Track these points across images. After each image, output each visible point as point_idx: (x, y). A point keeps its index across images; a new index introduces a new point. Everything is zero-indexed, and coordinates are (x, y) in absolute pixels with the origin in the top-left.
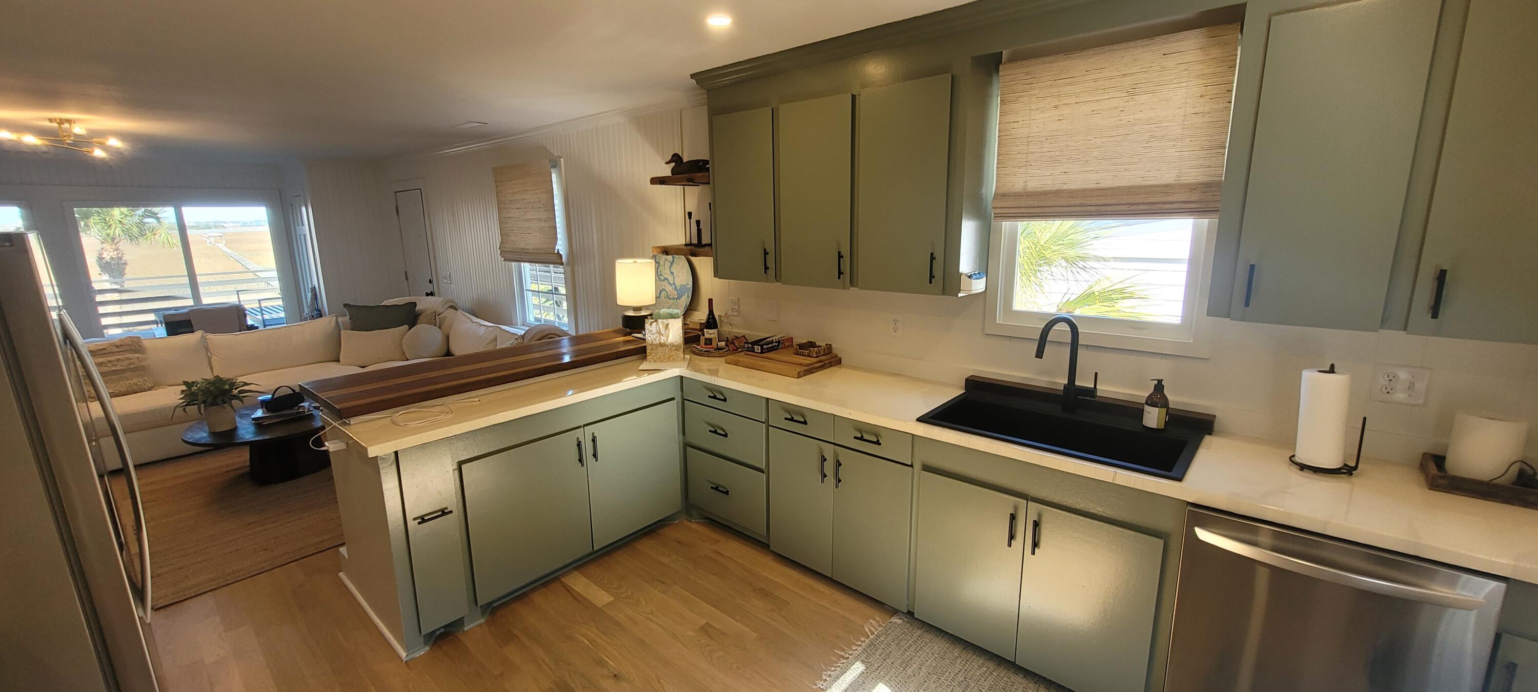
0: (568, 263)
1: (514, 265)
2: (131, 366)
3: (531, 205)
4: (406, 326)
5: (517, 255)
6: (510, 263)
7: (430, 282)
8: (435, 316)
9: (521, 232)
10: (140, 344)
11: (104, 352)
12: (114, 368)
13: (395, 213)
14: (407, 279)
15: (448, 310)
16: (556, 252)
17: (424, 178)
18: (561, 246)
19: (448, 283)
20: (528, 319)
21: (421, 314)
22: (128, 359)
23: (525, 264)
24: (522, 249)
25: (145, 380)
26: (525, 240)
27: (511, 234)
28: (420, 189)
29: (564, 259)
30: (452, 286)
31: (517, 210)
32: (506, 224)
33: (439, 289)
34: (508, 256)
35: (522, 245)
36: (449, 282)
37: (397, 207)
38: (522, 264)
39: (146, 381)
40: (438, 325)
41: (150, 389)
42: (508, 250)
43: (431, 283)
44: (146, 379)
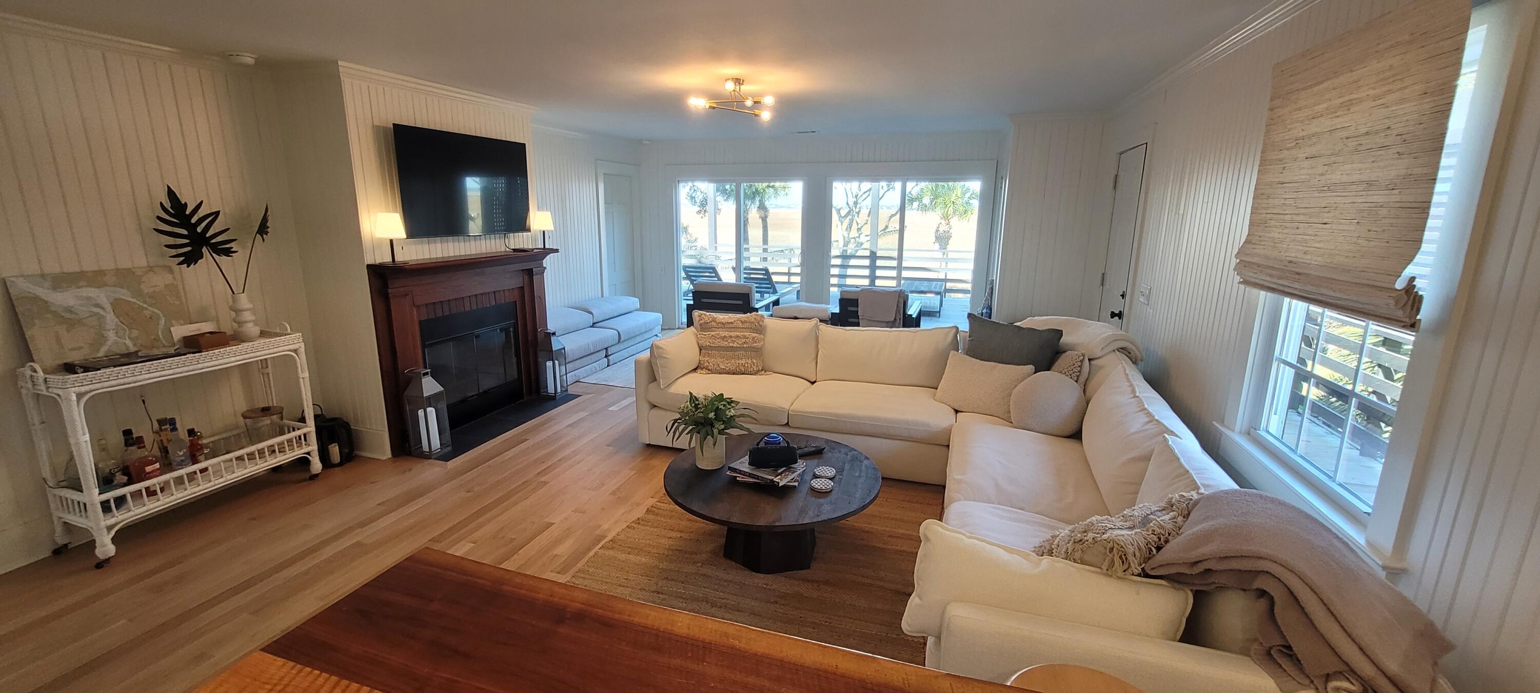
0: (1441, 326)
1: (1263, 296)
2: (745, 346)
3: (1352, 144)
4: (1031, 368)
5: (1271, 276)
6: (1255, 291)
7: (1123, 295)
8: (1082, 361)
9: (1301, 218)
10: (761, 323)
11: (731, 325)
12: (731, 345)
14: (1102, 284)
15: (1113, 355)
16: (1400, 284)
18: (1429, 270)
19: (1145, 304)
20: (1263, 425)
21: (1065, 352)
22: (745, 337)
23: (1294, 302)
24: (1290, 262)
25: (752, 362)
26: (1306, 241)
27: (1273, 223)
28: (1147, 144)
29: (1426, 313)
30: (1148, 310)
31: (1307, 163)
32: (1268, 197)
33: (1130, 309)
34: (1251, 275)
35: (1294, 252)
36: (1147, 303)
38: (1287, 300)
39: (754, 364)
40: (1082, 379)
41: (756, 373)
42: (1255, 260)
43: (1123, 298)
44: (754, 361)
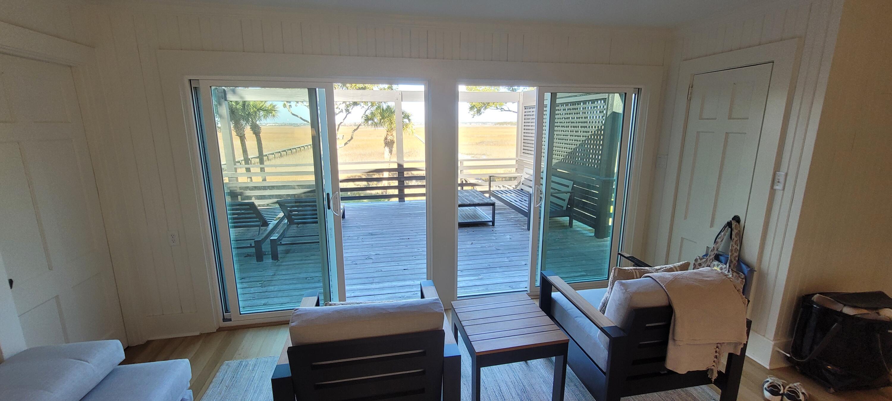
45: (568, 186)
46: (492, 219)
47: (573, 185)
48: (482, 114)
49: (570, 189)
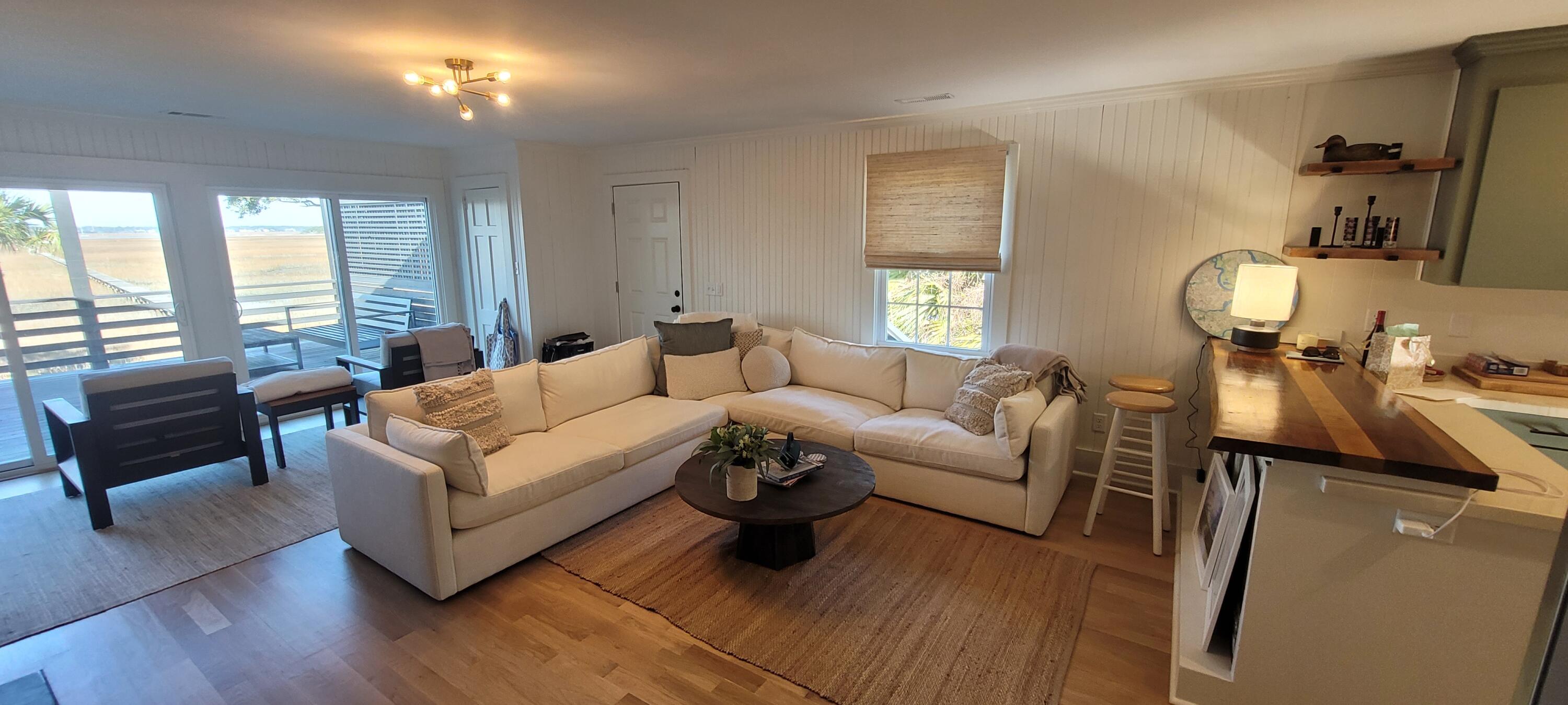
0: (1006, 271)
3: (946, 200)
5: (904, 261)
7: (677, 294)
8: (759, 335)
9: (914, 232)
10: (493, 380)
11: (469, 392)
13: (611, 212)
14: (618, 291)
17: (688, 169)
18: (1003, 251)
24: (917, 254)
26: (924, 243)
27: (890, 236)
28: (679, 183)
29: (1002, 266)
30: (724, 298)
31: (912, 207)
32: (881, 223)
33: (693, 302)
34: (881, 262)
35: (919, 248)
37: (613, 205)
42: (886, 254)
43: (677, 296)
45: (405, 306)
46: (298, 359)
47: (411, 303)
48: (263, 210)
49: (408, 309)
